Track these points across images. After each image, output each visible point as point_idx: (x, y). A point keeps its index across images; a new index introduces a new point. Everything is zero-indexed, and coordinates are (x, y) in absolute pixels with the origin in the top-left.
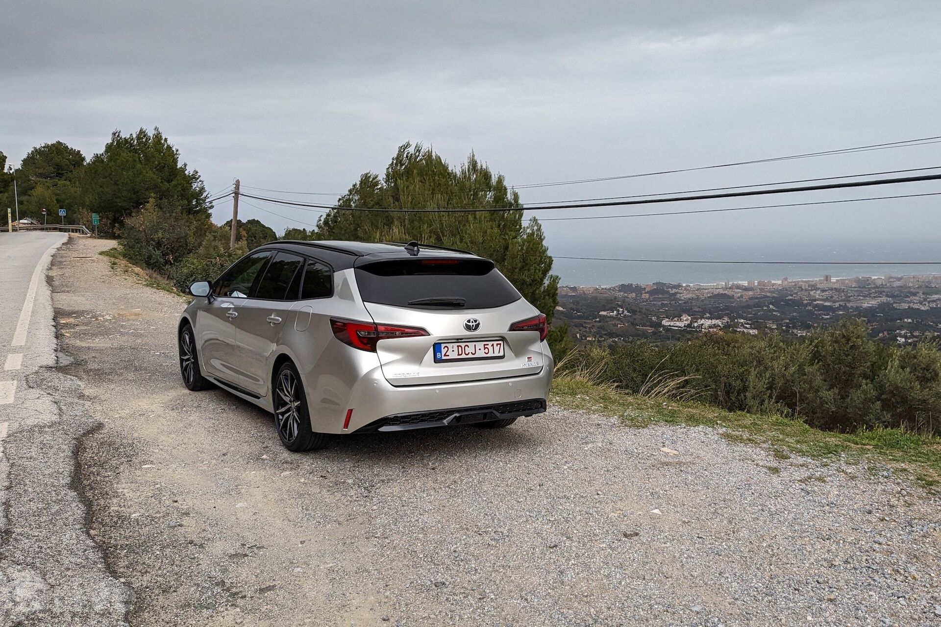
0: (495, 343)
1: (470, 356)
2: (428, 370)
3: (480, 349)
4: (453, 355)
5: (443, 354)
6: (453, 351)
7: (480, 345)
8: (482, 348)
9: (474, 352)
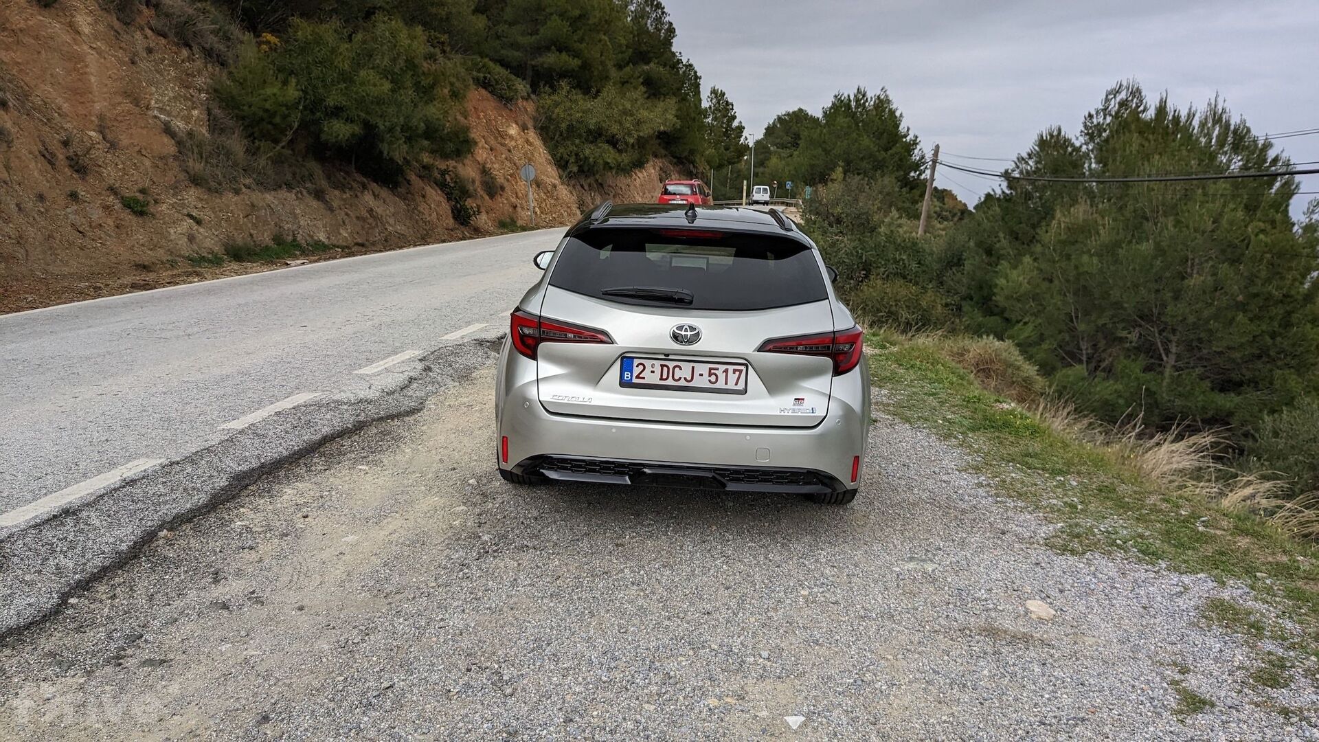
0: (731, 368)
1: (682, 383)
2: (608, 396)
3: (701, 375)
4: (652, 378)
5: (634, 375)
6: (653, 372)
7: (703, 369)
8: (706, 373)
9: (689, 379)
